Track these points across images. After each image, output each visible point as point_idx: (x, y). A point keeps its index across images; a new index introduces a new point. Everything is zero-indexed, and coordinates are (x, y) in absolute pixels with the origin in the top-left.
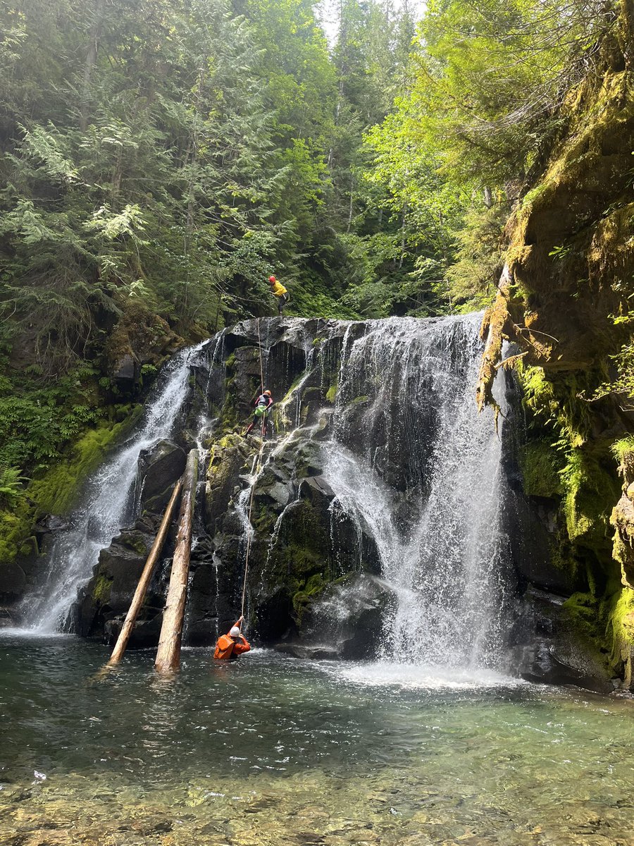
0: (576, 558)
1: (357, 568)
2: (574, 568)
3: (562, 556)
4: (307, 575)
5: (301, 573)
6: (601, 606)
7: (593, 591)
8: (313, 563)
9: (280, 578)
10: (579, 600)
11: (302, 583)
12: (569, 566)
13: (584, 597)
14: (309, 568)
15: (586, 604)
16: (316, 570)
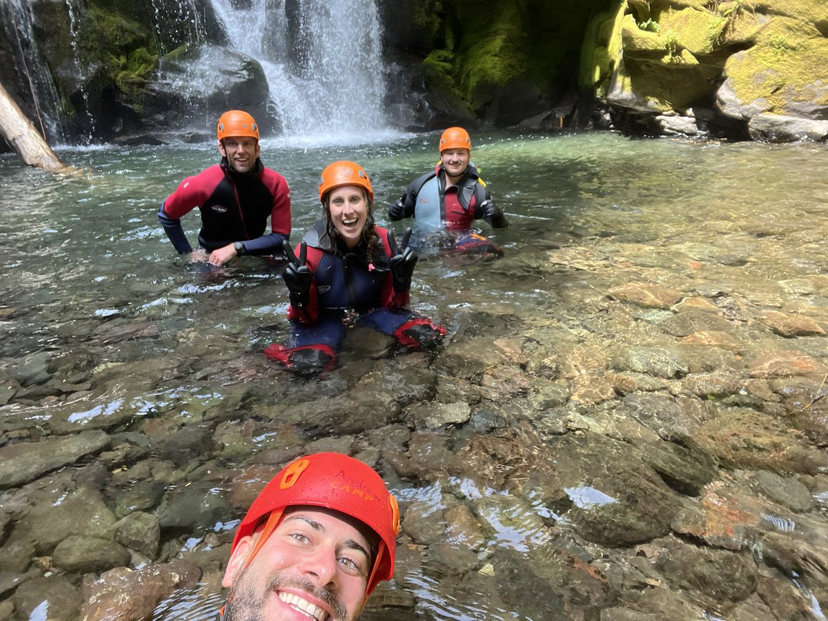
0: (440, 15)
1: (194, 37)
2: (436, 26)
3: (426, 13)
4: (127, 50)
5: (120, 47)
6: (458, 60)
7: (451, 47)
8: (132, 33)
9: (93, 54)
10: (439, 57)
11: (123, 60)
12: (431, 23)
13: (444, 53)
14: (130, 39)
15: (445, 60)
16: (140, 43)
